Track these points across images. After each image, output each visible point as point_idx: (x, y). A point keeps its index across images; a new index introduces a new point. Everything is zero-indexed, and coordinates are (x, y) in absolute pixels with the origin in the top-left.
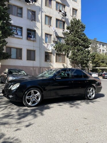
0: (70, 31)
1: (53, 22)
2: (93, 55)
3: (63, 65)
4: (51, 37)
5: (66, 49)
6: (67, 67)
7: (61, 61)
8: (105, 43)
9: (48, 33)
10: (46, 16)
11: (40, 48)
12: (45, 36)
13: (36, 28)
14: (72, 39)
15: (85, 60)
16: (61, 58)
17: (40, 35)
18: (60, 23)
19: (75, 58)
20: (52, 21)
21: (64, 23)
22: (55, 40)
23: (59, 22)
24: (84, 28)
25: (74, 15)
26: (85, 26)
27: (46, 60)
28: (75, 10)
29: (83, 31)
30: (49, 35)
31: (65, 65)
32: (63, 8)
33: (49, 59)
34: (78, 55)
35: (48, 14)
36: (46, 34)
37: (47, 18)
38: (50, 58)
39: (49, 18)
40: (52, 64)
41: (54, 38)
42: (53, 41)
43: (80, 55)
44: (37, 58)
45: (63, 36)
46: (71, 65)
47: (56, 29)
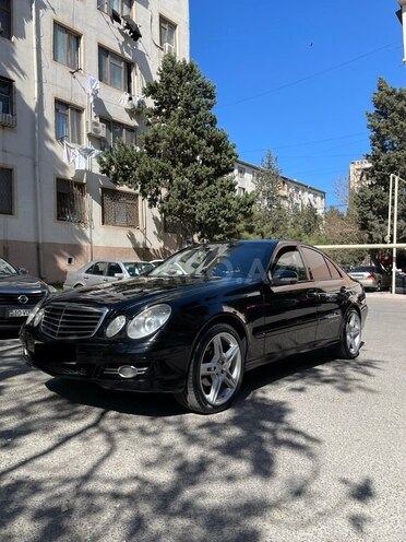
0: (156, 104)
1: (88, 56)
2: (248, 201)
3: (132, 238)
4: (79, 118)
5: (151, 173)
6: (145, 244)
7: (122, 219)
8: (247, 165)
9: (66, 98)
10: (58, 26)
11: (34, 159)
12: (56, 110)
13: (13, 70)
14: (175, 135)
15: (223, 216)
16: (120, 207)
17: (32, 104)
18: (116, 64)
19: (188, 208)
20: (81, 49)
21: (129, 66)
22: (96, 130)
23: (108, 60)
24: (212, 97)
25: (167, 44)
26: (216, 91)
27: (61, 216)
28: (167, 25)
29: (210, 106)
30: (72, 109)
31: (139, 237)
32: (125, 6)
33: (73, 210)
34: (199, 198)
35: (65, 20)
36: (60, 104)
37: (63, 37)
38: (77, 206)
39: (69, 37)
40: (87, 232)
41: (96, 124)
42: (89, 135)
43: (205, 197)
44: (22, 201)
45: (126, 119)
46: (160, 237)
47: (98, 85)
